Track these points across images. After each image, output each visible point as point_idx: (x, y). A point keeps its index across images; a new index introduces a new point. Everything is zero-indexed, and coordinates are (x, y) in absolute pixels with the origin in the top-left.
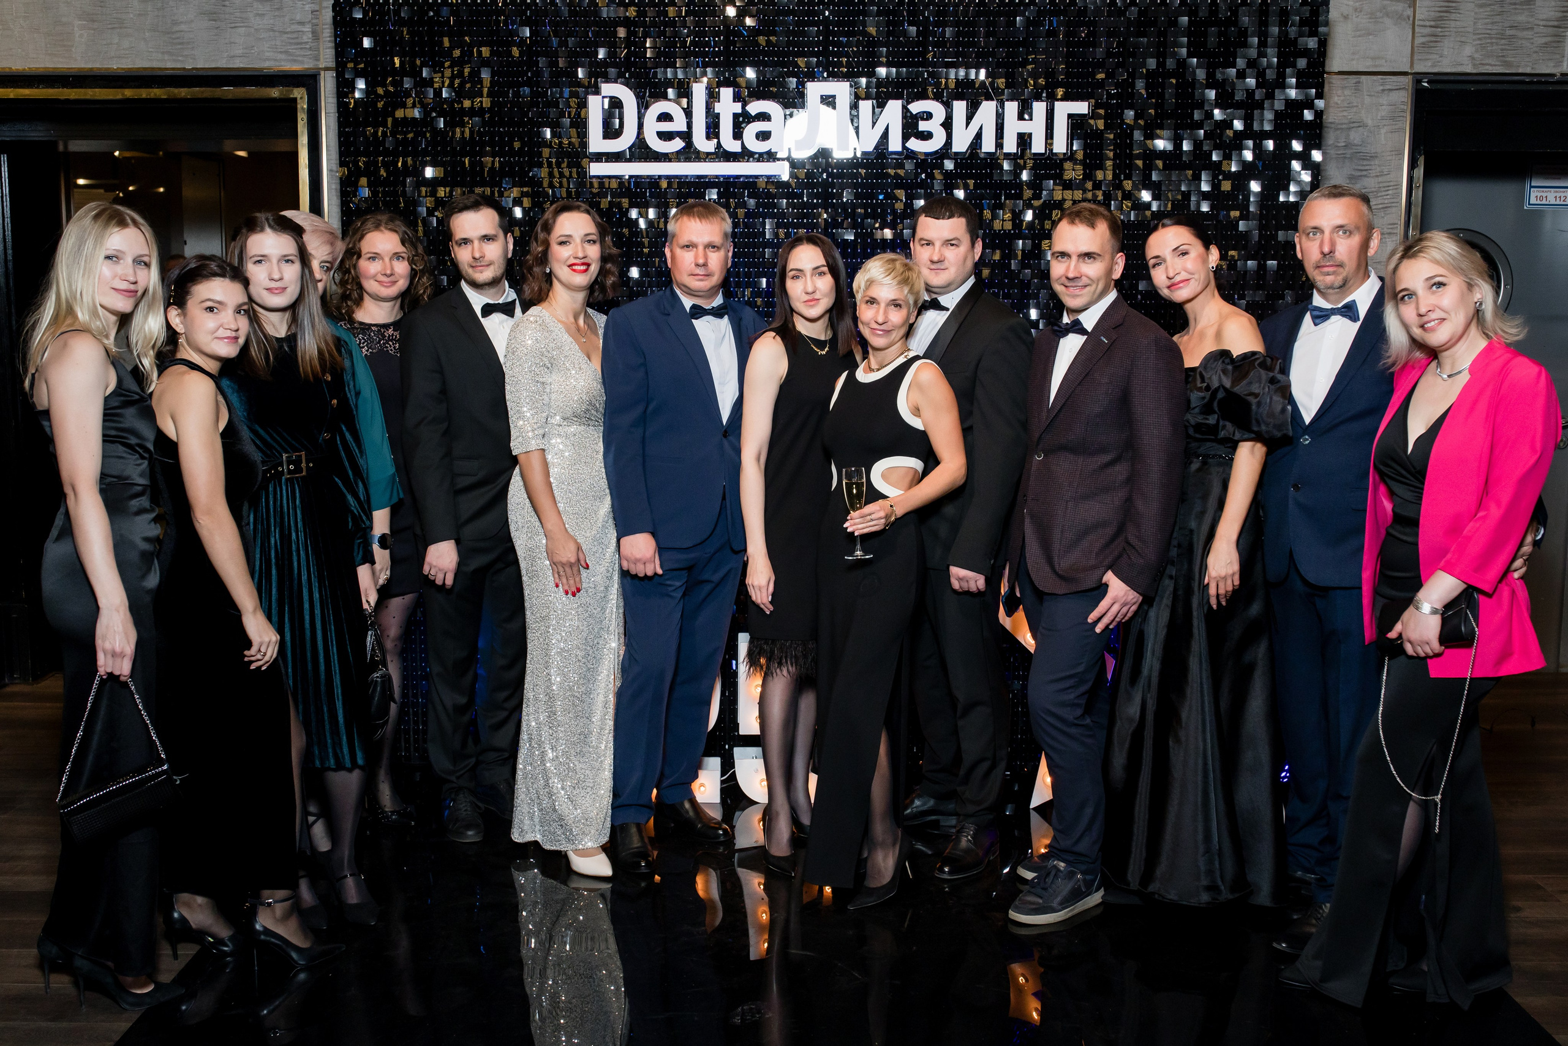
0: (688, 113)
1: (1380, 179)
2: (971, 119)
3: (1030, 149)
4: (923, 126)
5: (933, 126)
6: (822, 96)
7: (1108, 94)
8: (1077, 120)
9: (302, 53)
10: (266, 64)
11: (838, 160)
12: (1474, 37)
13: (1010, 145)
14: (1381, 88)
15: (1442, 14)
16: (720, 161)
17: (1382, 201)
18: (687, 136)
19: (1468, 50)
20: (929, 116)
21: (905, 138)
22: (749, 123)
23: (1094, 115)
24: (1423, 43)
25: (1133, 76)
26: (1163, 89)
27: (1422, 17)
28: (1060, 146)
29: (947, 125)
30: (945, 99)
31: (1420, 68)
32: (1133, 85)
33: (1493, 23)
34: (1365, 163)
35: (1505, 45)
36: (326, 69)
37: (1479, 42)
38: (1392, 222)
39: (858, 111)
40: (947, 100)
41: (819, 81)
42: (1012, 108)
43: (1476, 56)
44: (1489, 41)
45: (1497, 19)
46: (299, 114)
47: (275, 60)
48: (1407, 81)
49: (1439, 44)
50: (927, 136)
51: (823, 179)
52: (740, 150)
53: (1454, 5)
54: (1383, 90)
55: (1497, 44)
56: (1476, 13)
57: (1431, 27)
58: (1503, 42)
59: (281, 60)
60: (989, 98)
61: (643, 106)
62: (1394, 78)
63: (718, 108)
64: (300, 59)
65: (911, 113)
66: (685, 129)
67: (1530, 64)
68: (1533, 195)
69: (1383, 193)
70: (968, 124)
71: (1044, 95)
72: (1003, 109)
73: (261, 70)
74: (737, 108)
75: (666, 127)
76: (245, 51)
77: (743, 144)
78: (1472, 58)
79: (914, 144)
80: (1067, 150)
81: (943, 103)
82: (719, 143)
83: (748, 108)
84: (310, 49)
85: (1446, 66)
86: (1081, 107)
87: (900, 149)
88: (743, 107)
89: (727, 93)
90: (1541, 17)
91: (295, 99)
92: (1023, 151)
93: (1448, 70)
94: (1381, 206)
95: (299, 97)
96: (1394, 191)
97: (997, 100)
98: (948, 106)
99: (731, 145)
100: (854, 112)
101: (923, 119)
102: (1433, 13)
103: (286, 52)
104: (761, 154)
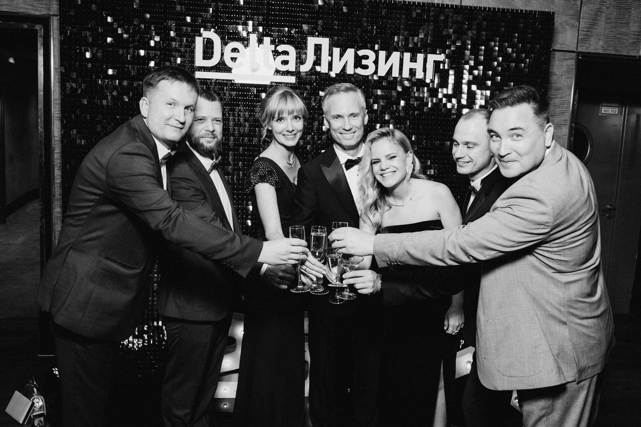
1: (561, 100)
2: (387, 60)
3: (415, 76)
4: (364, 62)
5: (369, 62)
6: (315, 44)
7: (453, 52)
8: (438, 64)
9: (41, 6)
10: (21, 10)
12: (604, 37)
13: (406, 74)
14: (564, 58)
15: (591, 26)
17: (562, 110)
19: (601, 43)
20: (366, 57)
21: (356, 67)
22: (278, 55)
23: (444, 61)
24: (582, 39)
27: (582, 26)
28: (429, 76)
29: (376, 62)
31: (580, 49)
33: (612, 31)
34: (555, 92)
35: (616, 41)
36: (54, 15)
37: (605, 40)
38: (566, 119)
39: (333, 53)
40: (376, 51)
41: (314, 37)
42: (407, 56)
43: (604, 46)
44: (610, 39)
45: (614, 30)
46: (38, 38)
47: (26, 9)
48: (574, 55)
49: (589, 40)
50: (366, 67)
51: (314, 86)
53: (596, 22)
54: (564, 59)
55: (613, 41)
56: (605, 26)
57: (586, 31)
58: (616, 40)
59: (29, 9)
60: (397, 51)
61: (224, 44)
62: (569, 54)
63: (262, 47)
64: (40, 9)
65: (358, 55)
67: (626, 51)
68: (603, 109)
69: (563, 106)
70: (386, 62)
71: (423, 51)
72: (403, 56)
73: (18, 13)
74: (273, 48)
75: (235, 55)
76: (8, 3)
77: (274, 66)
78: (603, 47)
79: (360, 71)
80: (433, 78)
81: (374, 51)
83: (278, 48)
84: (45, 4)
85: (591, 50)
86: (441, 57)
87: (352, 73)
88: (275, 48)
89: (267, 40)
90: (632, 30)
91: (37, 30)
92: (412, 77)
93: (593, 51)
94: (561, 112)
95: (39, 29)
96: (567, 105)
97: (401, 52)
98: (377, 53)
100: (331, 53)
101: (364, 59)
102: (587, 25)
103: (32, 5)
104: (283, 72)
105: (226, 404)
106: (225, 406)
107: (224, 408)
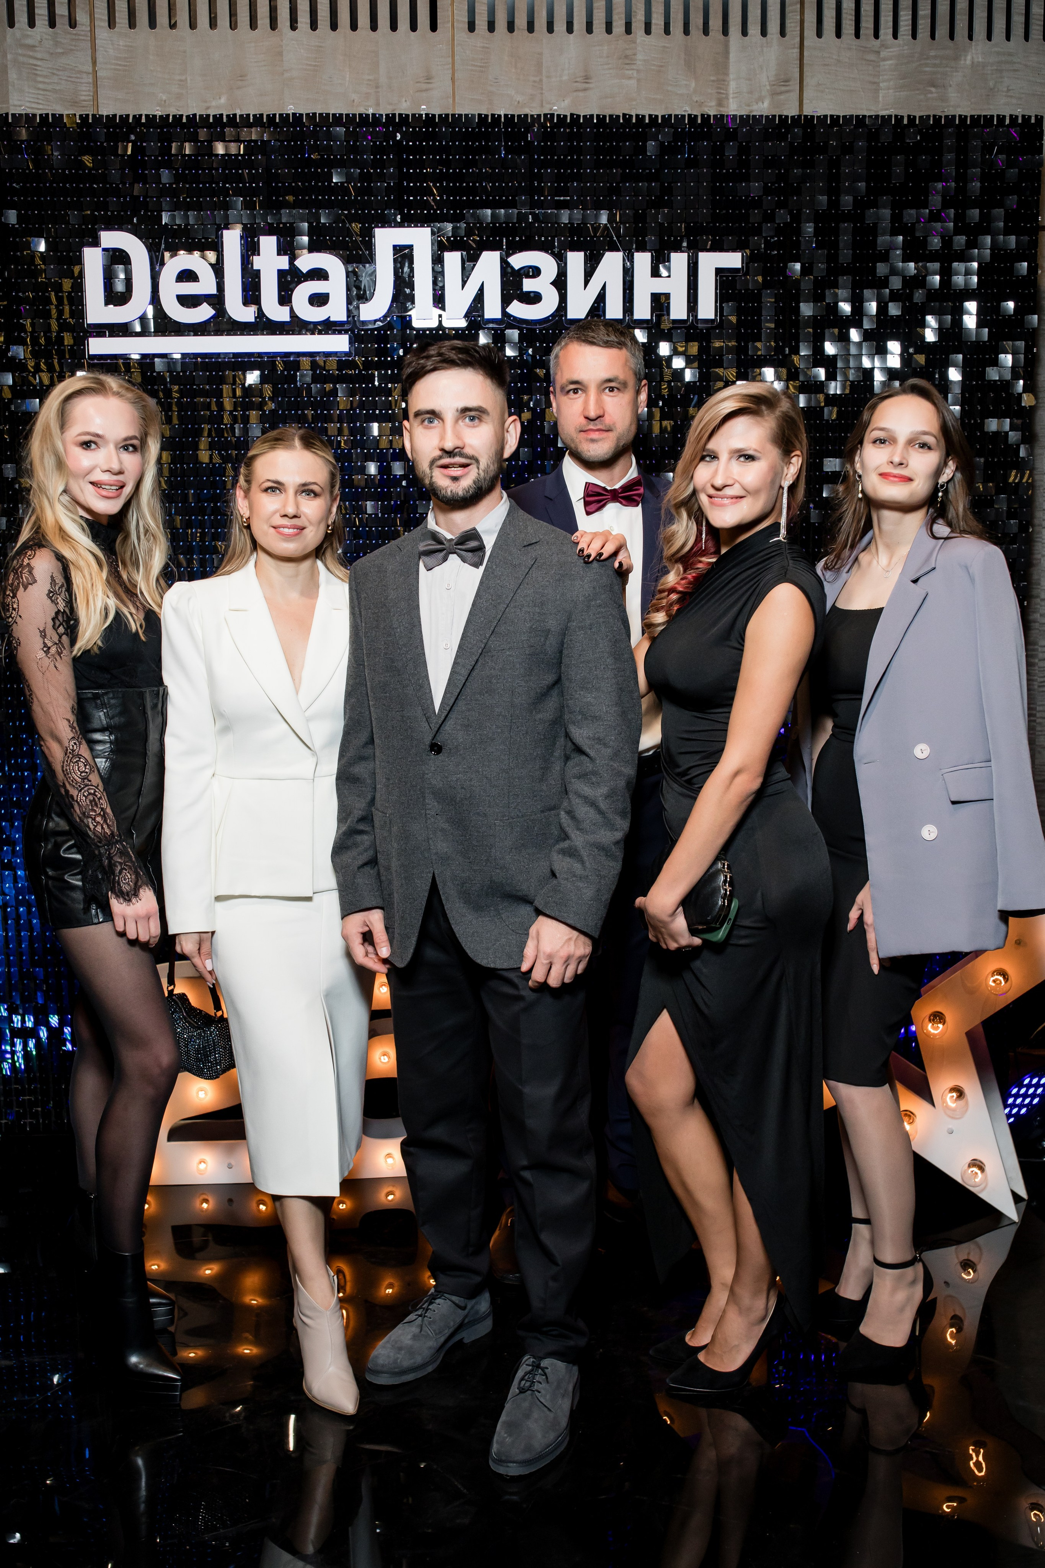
0: (218, 269)
2: (591, 276)
3: (668, 314)
4: (528, 285)
5: (542, 285)
6: (395, 247)
7: (767, 243)
8: (727, 277)
11: (418, 330)
13: (643, 310)
16: (263, 334)
18: (217, 300)
20: (535, 272)
21: (506, 301)
22: (299, 282)
23: (746, 270)
25: (797, 218)
26: (837, 236)
28: (707, 310)
29: (560, 283)
30: (556, 250)
32: (798, 232)
39: (443, 267)
40: (559, 252)
41: (391, 227)
42: (643, 260)
50: (534, 298)
51: (399, 356)
52: (288, 319)
60: (614, 248)
61: (156, 264)
63: (257, 262)
65: (512, 268)
66: (214, 291)
70: (586, 283)
71: (685, 244)
72: (632, 262)
74: (284, 262)
75: (189, 288)
77: (292, 310)
79: (517, 309)
80: (716, 315)
81: (553, 254)
82: (260, 310)
83: (297, 263)
86: (733, 260)
87: (499, 315)
88: (291, 262)
89: (268, 243)
92: (659, 317)
97: (624, 251)
98: (561, 259)
99: (278, 313)
100: (438, 268)
101: (528, 276)
104: (316, 324)
105: (206, 1201)
106: (205, 1206)
107: (202, 1210)
